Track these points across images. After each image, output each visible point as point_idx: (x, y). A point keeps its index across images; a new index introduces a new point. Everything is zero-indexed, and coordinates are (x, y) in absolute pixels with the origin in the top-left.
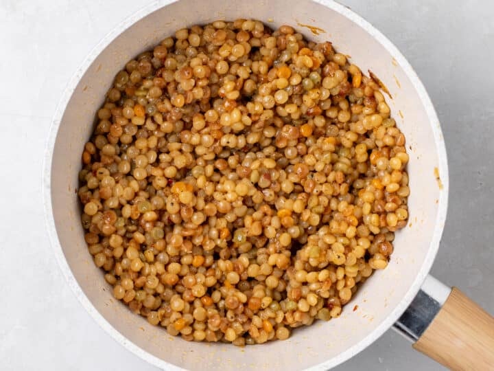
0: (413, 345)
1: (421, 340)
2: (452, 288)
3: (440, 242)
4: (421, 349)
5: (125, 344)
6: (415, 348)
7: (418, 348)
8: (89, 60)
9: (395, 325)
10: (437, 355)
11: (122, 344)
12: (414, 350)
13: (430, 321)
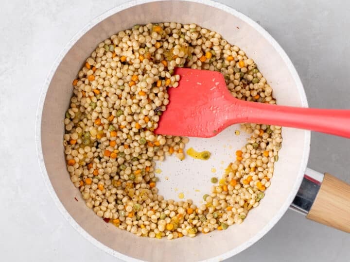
0: (306, 217)
1: (311, 212)
2: (325, 174)
3: (310, 145)
4: (312, 218)
5: (114, 254)
6: (308, 219)
7: (309, 218)
8: (52, 71)
9: (291, 206)
10: (323, 220)
11: (112, 255)
12: (308, 220)
13: (314, 199)
